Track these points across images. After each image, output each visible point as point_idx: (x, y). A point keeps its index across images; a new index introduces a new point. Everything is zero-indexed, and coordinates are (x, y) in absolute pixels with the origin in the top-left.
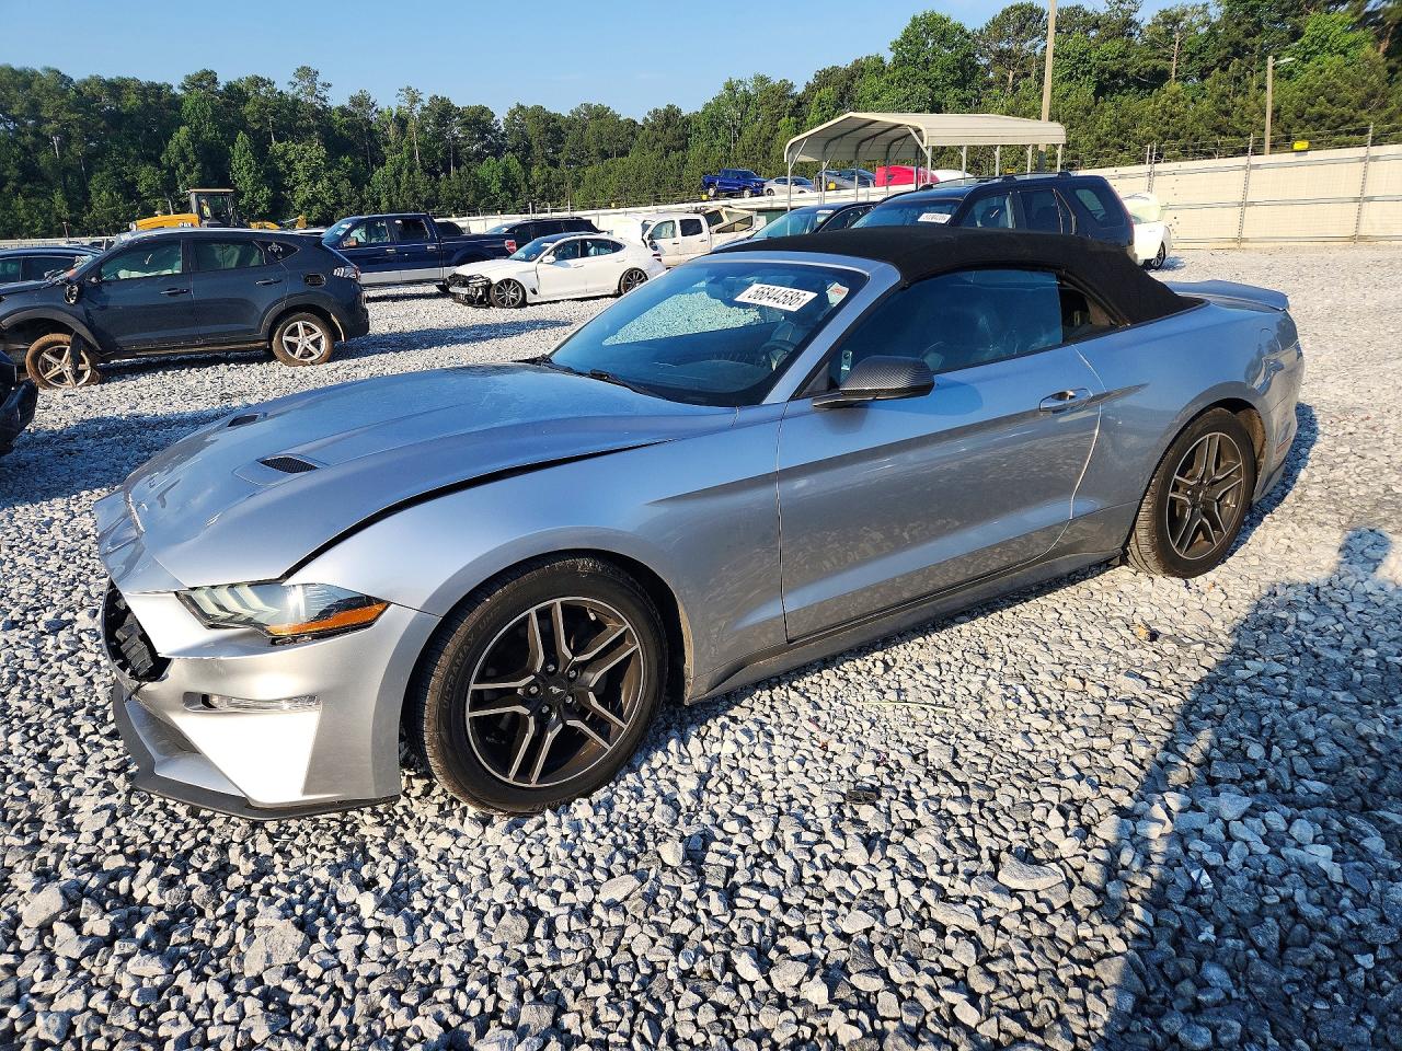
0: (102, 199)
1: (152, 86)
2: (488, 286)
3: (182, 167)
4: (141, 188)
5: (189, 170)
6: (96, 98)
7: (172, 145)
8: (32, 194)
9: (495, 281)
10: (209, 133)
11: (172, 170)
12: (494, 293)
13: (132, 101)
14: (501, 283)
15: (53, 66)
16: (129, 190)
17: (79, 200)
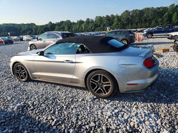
0: (153, 23)
1: (165, 7)
2: (172, 36)
3: (165, 18)
4: (158, 21)
5: (166, 18)
6: (156, 10)
7: (165, 15)
8: (145, 23)
9: (173, 35)
10: (171, 13)
11: (163, 19)
12: (173, 37)
13: (161, 10)
14: (175, 36)
15: (153, 7)
16: (157, 22)
17: (150, 23)
